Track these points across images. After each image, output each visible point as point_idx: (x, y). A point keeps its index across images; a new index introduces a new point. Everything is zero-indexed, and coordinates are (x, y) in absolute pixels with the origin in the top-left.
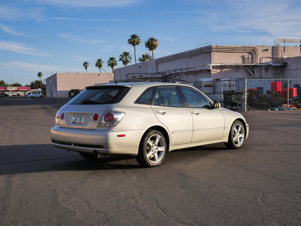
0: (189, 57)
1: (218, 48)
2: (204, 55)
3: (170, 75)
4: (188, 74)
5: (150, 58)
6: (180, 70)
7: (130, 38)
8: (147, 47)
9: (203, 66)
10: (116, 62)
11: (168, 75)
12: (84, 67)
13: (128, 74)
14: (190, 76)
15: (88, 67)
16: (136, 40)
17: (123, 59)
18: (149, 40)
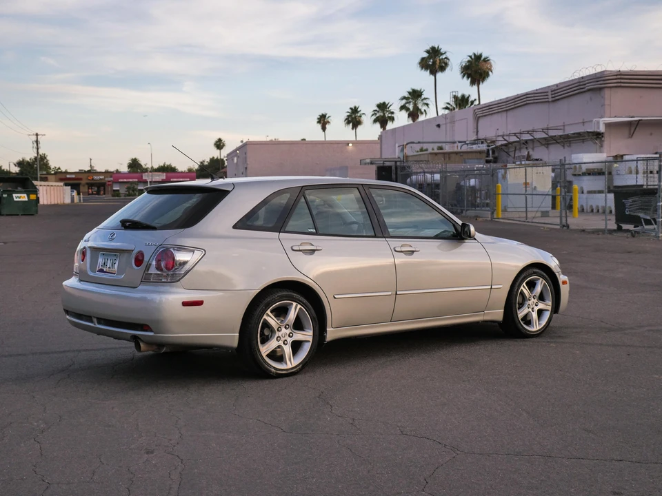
0: (553, 101)
1: (622, 76)
2: (587, 96)
3: (506, 145)
4: (548, 144)
5: (472, 102)
6: (528, 132)
7: (426, 55)
8: (466, 76)
9: (583, 123)
10: (393, 113)
11: (502, 145)
12: (319, 126)
13: (407, 144)
14: (552, 147)
15: (327, 126)
16: (438, 61)
17: (407, 105)
18: (469, 58)
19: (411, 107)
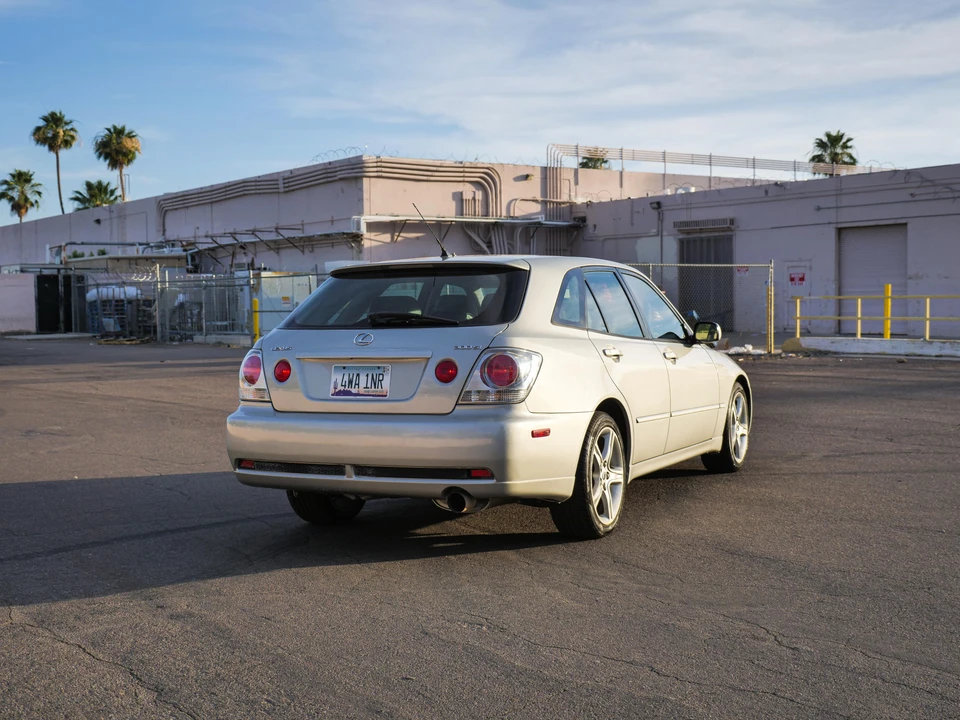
0: (284, 192)
1: (383, 164)
2: (337, 187)
3: (214, 249)
4: (278, 249)
5: (113, 192)
6: (252, 232)
7: (42, 123)
8: (102, 159)
9: (332, 221)
11: (209, 249)
13: (66, 245)
14: (283, 253)
16: (62, 133)
17: (10, 193)
18: (107, 132)
19: (15, 194)
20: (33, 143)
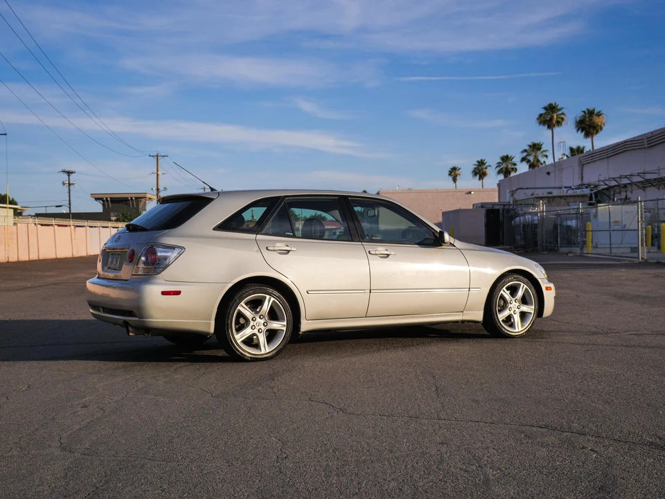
0: (649, 147)
3: (607, 189)
4: (645, 187)
6: (626, 177)
7: (543, 111)
8: (580, 131)
10: (515, 164)
11: (603, 189)
12: (451, 178)
13: (516, 190)
14: (648, 190)
15: (458, 178)
16: (555, 117)
17: (528, 157)
18: (583, 113)
19: (531, 158)
20: (538, 124)
